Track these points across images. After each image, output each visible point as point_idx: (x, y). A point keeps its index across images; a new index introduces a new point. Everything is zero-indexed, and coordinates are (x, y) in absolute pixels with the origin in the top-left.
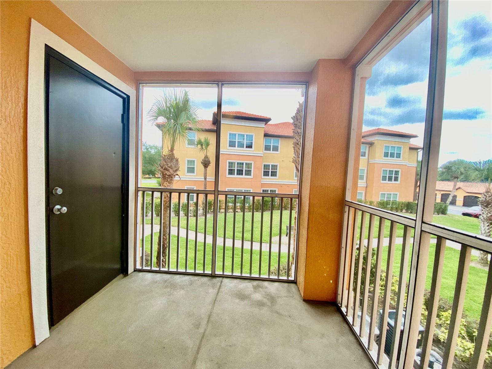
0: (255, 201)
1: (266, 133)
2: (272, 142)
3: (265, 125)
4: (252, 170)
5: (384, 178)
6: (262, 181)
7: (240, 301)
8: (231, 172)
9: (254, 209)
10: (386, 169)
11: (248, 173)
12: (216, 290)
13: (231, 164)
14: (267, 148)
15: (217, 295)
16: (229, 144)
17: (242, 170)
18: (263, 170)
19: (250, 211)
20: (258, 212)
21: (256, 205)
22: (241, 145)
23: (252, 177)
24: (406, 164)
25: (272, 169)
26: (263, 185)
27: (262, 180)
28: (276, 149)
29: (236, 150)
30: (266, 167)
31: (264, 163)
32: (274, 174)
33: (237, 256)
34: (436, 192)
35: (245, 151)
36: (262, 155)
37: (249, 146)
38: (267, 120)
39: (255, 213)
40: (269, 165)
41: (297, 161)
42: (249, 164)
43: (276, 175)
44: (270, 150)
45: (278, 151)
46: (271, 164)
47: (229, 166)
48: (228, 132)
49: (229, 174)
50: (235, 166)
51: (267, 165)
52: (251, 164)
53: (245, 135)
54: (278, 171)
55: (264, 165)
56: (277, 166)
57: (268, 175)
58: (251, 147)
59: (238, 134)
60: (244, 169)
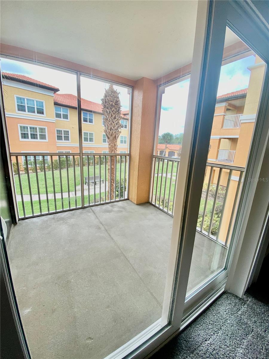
0: (53, 162)
1: (55, 102)
2: (62, 112)
3: (54, 93)
4: (47, 134)
7: (110, 213)
8: (24, 136)
9: (53, 168)
11: (43, 137)
12: (92, 213)
13: (23, 128)
14: (58, 116)
16: (18, 108)
17: (37, 135)
18: (56, 135)
19: (50, 170)
20: (57, 170)
21: (55, 164)
22: (31, 110)
23: (47, 140)
25: (64, 134)
26: (58, 148)
27: (57, 144)
28: (66, 117)
29: (26, 115)
30: (59, 132)
31: (56, 129)
32: (67, 138)
33: (52, 205)
34: (158, 150)
35: (36, 116)
36: (55, 122)
37: (41, 112)
38: (55, 90)
39: (54, 171)
40: (62, 131)
41: (108, 132)
42: (43, 128)
43: (68, 140)
44: (61, 118)
45: (67, 119)
46: (63, 130)
47: (21, 130)
48: (15, 95)
49: (22, 137)
50: (28, 130)
51: (59, 131)
52: (45, 129)
53: (35, 101)
54: (70, 136)
55: (57, 131)
56: (68, 132)
57: (62, 139)
58: (43, 113)
59: (27, 99)
60: (38, 133)
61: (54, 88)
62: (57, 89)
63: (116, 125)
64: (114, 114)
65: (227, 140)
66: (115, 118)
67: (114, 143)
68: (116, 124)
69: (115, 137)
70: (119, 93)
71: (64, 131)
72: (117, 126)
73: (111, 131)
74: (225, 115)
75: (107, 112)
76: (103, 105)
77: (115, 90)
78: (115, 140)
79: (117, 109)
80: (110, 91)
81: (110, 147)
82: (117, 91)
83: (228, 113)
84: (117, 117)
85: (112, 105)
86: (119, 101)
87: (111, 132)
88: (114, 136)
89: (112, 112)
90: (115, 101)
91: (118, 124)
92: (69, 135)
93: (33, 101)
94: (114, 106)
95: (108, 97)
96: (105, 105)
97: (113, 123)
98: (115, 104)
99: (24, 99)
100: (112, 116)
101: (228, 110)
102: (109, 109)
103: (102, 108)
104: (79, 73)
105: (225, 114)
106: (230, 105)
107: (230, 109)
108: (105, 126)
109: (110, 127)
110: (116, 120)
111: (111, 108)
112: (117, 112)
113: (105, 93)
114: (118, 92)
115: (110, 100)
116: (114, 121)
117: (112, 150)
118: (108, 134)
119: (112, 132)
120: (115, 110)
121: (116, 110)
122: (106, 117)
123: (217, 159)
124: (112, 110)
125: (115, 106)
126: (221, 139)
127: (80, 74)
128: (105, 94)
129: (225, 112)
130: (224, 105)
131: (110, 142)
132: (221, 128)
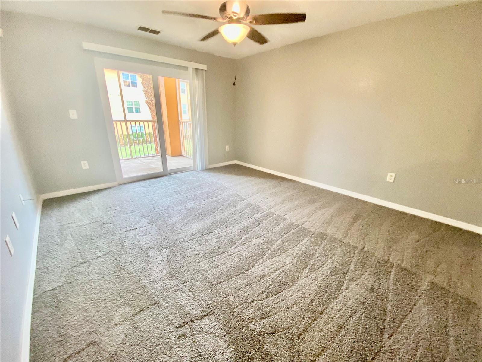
73: (151, 101)
81: (153, 116)
103: (141, 81)
108: (146, 97)
118: (149, 105)
122: (146, 89)
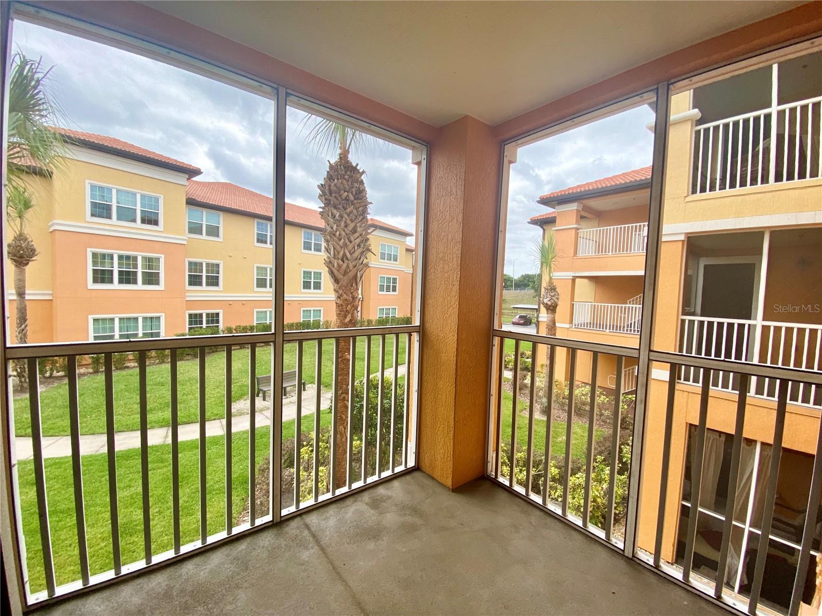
1: (189, 198)
2: (205, 218)
3: (188, 179)
4: (162, 272)
5: (382, 289)
6: (188, 296)
7: (375, 542)
8: (102, 276)
10: (384, 276)
11: (152, 278)
12: (312, 548)
13: (99, 258)
14: (195, 229)
15: (327, 557)
16: (92, 210)
17: (135, 273)
18: (187, 273)
19: (163, 362)
22: (127, 215)
23: (161, 287)
24: (404, 269)
25: (207, 271)
26: (190, 304)
27: (187, 294)
28: (213, 231)
29: (113, 226)
30: (195, 266)
31: (187, 259)
32: (213, 281)
35: (138, 230)
36: (185, 243)
37: (150, 220)
38: (191, 172)
40: (201, 264)
41: (336, 264)
42: (152, 258)
43: (217, 284)
44: (201, 234)
45: (218, 236)
46: (204, 261)
47: (95, 263)
48: (87, 181)
49: (95, 281)
50: (112, 263)
51: (196, 264)
52: (158, 259)
53: (138, 196)
54: (221, 276)
55: (190, 263)
56: (218, 265)
57: (200, 284)
58: (156, 223)
59: (118, 191)
60: (140, 271)
61: (189, 169)
62: (196, 170)
63: (356, 248)
64: (352, 221)
65: (586, 281)
66: (354, 231)
67: (352, 293)
68: (358, 246)
69: (355, 277)
70: (363, 172)
71: (208, 264)
72: (360, 250)
73: (343, 262)
74: (578, 229)
75: (335, 217)
76: (324, 199)
77: (354, 165)
78: (354, 284)
79: (361, 209)
80: (342, 167)
81: (341, 302)
82: (358, 168)
83: (583, 224)
84: (359, 229)
85: (347, 199)
86: (364, 190)
87: (345, 265)
88: (351, 274)
89: (348, 215)
90: (354, 190)
91: (362, 245)
92: (219, 274)
93: (135, 194)
94: (352, 201)
95: (338, 179)
96: (330, 200)
97: (348, 243)
98: (354, 197)
99: (110, 190)
100: (346, 226)
101: (582, 217)
102: (339, 209)
104: (282, 91)
105: (579, 227)
106: (586, 208)
107: (585, 217)
108: (329, 251)
109: (341, 253)
110: (357, 235)
111: (343, 207)
112: (360, 216)
113: (328, 170)
114: (361, 171)
115: (342, 187)
116: (352, 239)
117: (347, 311)
118: (335, 272)
119: (348, 267)
120: (355, 211)
121: (358, 212)
122: (332, 228)
123: (572, 323)
124: (348, 211)
125: (355, 202)
126: (575, 280)
127: (288, 94)
128: (328, 172)
129: (577, 222)
130: (576, 208)
131: (341, 292)
132: (574, 256)
